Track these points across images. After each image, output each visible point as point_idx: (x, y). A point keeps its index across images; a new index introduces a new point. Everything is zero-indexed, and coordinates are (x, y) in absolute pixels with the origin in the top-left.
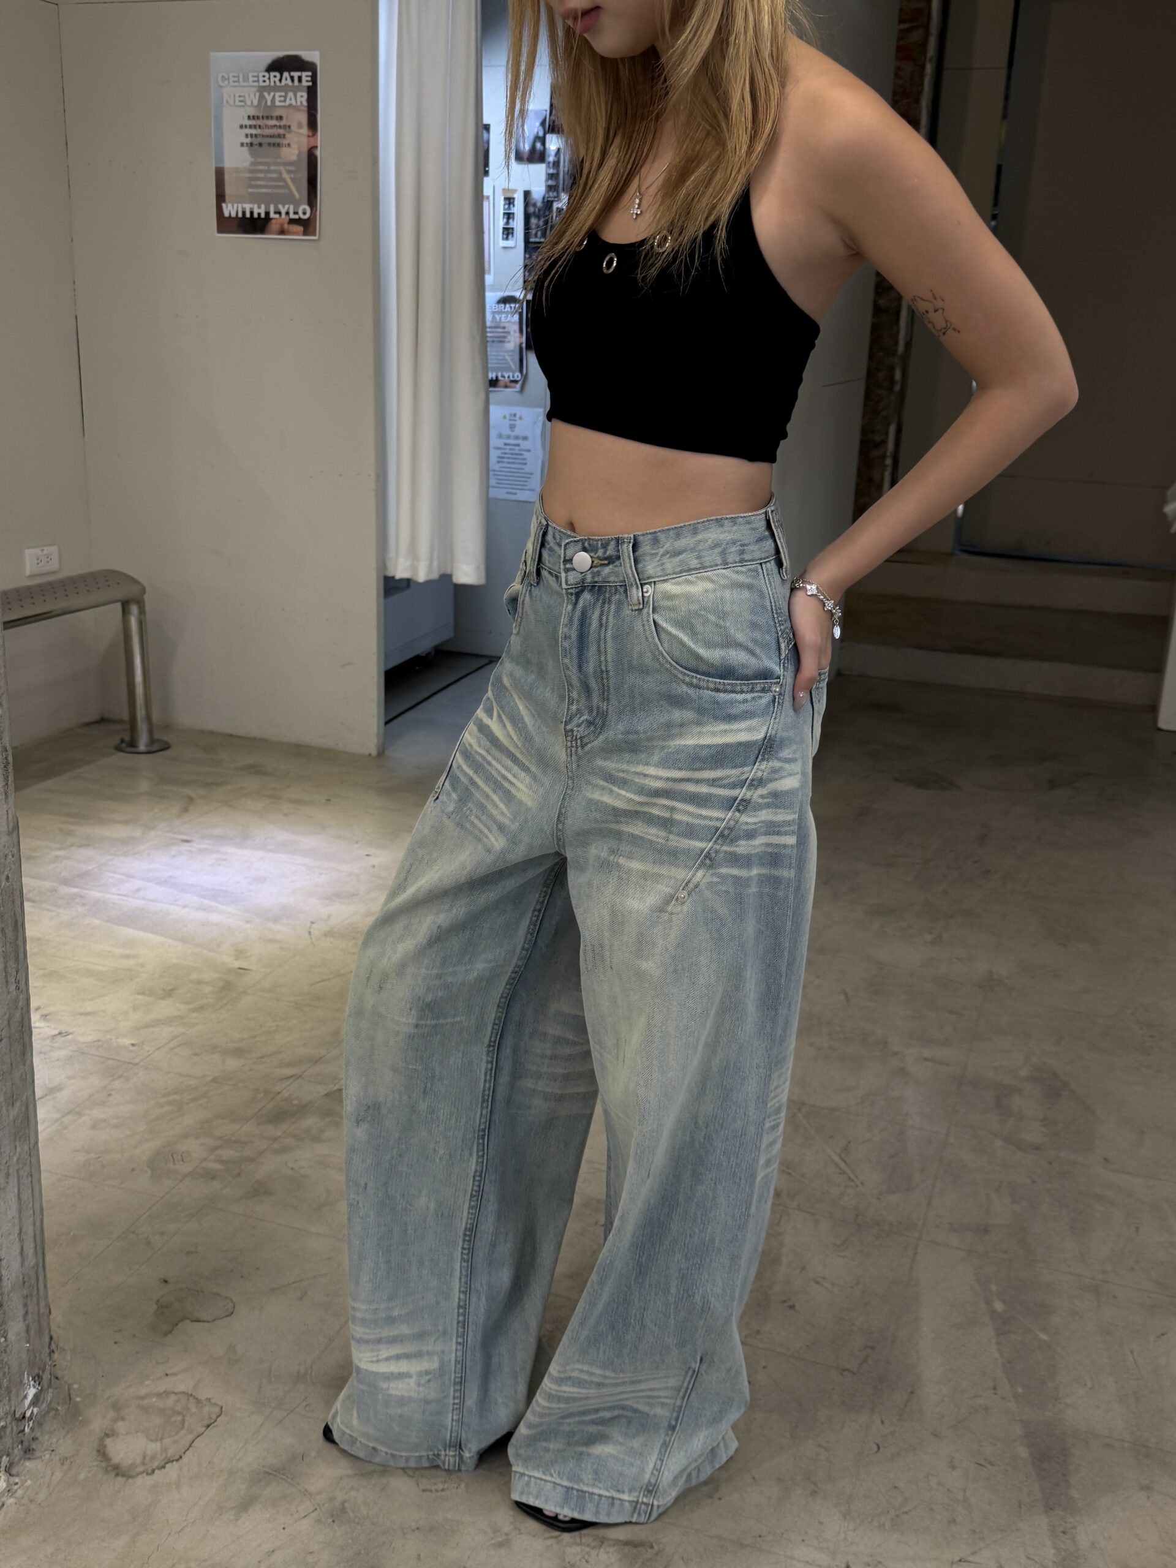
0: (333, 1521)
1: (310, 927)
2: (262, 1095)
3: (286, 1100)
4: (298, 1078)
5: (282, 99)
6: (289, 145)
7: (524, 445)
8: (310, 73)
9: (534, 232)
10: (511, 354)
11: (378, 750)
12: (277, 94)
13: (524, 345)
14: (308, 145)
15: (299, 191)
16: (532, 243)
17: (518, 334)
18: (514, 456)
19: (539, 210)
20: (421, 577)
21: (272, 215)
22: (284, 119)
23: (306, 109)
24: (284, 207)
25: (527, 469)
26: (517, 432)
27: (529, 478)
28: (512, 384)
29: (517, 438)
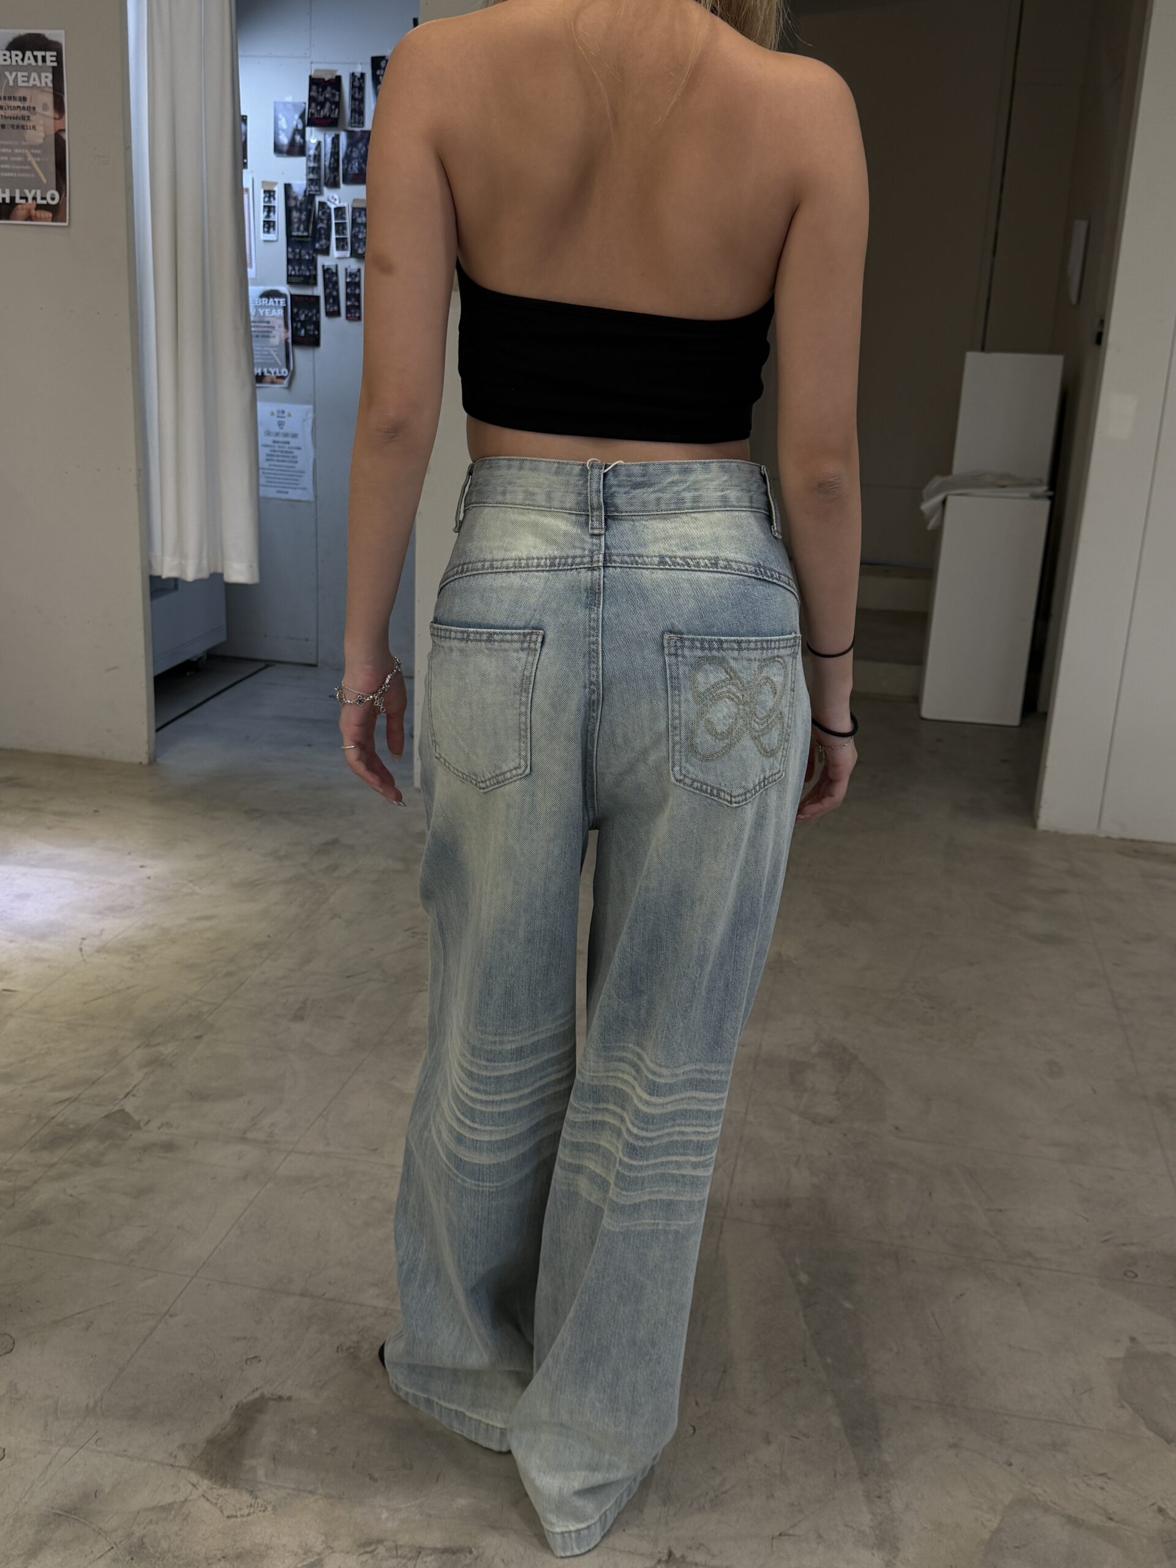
0: (132, 1559)
1: (81, 944)
2: (35, 1120)
3: (61, 1124)
4: (73, 1101)
5: (26, 79)
6: (34, 127)
7: (294, 442)
8: (55, 53)
9: (296, 226)
10: (276, 349)
11: (150, 758)
12: (20, 74)
13: (290, 341)
14: (55, 128)
15: (47, 176)
16: (294, 236)
17: (283, 329)
18: (285, 454)
19: (301, 204)
20: (190, 576)
21: (18, 200)
22: (28, 98)
23: (51, 90)
24: (30, 192)
25: (298, 467)
26: (286, 429)
27: (301, 476)
28: (278, 380)
29: (286, 435)
